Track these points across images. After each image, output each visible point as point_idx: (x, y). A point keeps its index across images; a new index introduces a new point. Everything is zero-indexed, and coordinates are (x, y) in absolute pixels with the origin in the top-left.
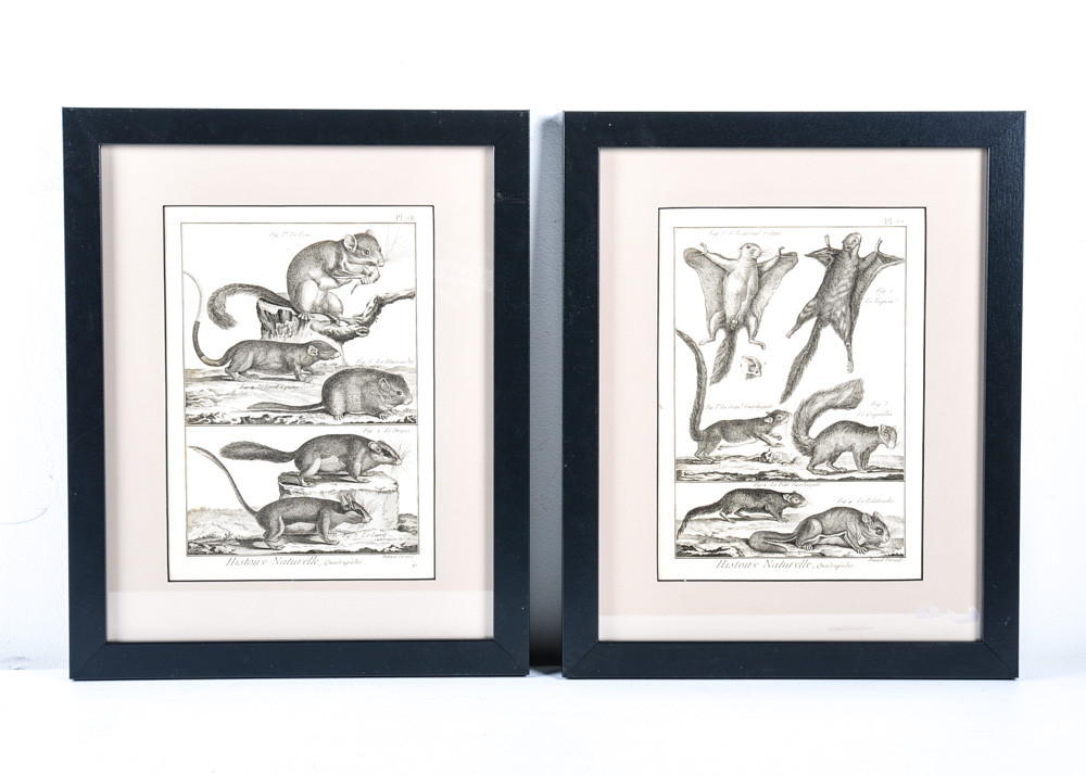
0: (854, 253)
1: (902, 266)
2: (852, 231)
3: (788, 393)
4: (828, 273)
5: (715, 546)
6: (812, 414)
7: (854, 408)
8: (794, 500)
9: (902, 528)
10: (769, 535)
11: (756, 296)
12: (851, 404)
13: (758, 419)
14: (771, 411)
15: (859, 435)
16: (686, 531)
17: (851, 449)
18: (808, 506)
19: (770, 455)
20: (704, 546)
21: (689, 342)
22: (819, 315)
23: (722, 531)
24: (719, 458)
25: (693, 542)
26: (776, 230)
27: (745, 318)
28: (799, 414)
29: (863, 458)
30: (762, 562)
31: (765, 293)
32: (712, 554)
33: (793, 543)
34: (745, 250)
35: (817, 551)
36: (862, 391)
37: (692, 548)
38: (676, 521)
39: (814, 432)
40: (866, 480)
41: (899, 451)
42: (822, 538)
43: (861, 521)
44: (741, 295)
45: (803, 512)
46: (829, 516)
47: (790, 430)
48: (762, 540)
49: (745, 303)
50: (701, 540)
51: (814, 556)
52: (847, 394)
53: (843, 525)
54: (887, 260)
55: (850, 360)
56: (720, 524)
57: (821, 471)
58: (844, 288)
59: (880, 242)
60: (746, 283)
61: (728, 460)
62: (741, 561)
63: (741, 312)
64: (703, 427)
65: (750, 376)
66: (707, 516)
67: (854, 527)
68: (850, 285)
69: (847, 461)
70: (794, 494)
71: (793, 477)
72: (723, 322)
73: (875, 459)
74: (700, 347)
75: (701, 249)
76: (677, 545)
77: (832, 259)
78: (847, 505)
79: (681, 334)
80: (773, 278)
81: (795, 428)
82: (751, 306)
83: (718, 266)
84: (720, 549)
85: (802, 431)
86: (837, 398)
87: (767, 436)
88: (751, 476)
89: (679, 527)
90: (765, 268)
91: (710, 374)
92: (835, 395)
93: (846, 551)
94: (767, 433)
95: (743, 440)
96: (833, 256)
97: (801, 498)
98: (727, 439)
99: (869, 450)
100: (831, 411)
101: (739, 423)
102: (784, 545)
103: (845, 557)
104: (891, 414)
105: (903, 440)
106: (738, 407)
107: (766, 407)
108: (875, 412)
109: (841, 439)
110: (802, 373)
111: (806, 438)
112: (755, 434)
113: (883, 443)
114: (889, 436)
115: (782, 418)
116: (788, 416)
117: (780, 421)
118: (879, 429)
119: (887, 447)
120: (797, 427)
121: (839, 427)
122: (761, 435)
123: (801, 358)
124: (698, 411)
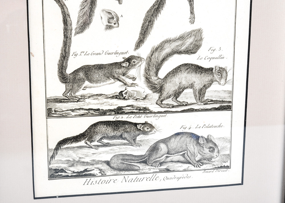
3: (140, 42)
5: (81, 168)
6: (161, 58)
7: (194, 53)
8: (146, 129)
9: (229, 146)
10: (125, 157)
12: (192, 50)
13: (116, 64)
14: (127, 56)
15: (198, 75)
16: (57, 158)
17: (192, 86)
18: (157, 133)
19: (126, 93)
20: (72, 169)
23: (87, 156)
24: (83, 97)
25: (63, 166)
28: (150, 58)
29: (201, 93)
30: (120, 178)
32: (79, 175)
33: (145, 162)
35: (164, 167)
36: (201, 39)
37: (62, 170)
38: (49, 150)
39: (162, 73)
40: (203, 110)
41: (228, 87)
42: (167, 157)
43: (198, 143)
45: (153, 138)
46: (173, 140)
47: (142, 72)
48: (120, 161)
50: (70, 164)
51: (161, 171)
52: (189, 41)
53: (184, 147)
55: (192, 12)
56: (86, 151)
57: (167, 104)
61: (92, 98)
62: (103, 178)
64: (69, 71)
65: (109, 27)
66: (74, 145)
67: (192, 147)
69: (188, 96)
70: (145, 124)
71: (145, 111)
73: (210, 94)
74: (66, 2)
76: (50, 169)
78: (187, 130)
81: (147, 70)
84: (86, 170)
85: (152, 73)
86: (182, 45)
87: (124, 78)
88: (111, 110)
89: (51, 154)
91: (74, 25)
92: (179, 43)
93: (186, 166)
94: (124, 75)
95: (104, 81)
97: (151, 126)
98: (90, 81)
99: (205, 87)
100: (176, 56)
101: (100, 67)
102: (138, 165)
103: (185, 170)
104: (223, 58)
105: (232, 78)
106: (100, 54)
107: (122, 53)
108: (211, 56)
109: (184, 79)
110: (153, 24)
111: (156, 78)
112: (114, 76)
113: (216, 81)
114: (221, 75)
115: (136, 62)
116: (141, 60)
117: (135, 65)
118: (214, 69)
119: (220, 84)
120: (149, 70)
121: (183, 69)
122: (119, 77)
123: (152, 12)
124: (64, 58)
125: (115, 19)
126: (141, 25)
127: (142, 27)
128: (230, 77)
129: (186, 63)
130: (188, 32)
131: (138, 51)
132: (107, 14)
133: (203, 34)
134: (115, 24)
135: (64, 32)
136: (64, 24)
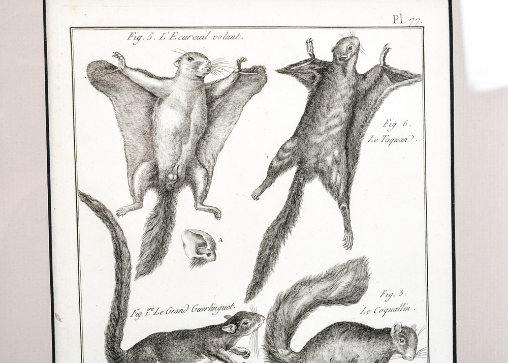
0: (350, 68)
1: (419, 85)
2: (346, 33)
3: (256, 285)
4: (312, 97)
6: (294, 315)
7: (355, 302)
11: (204, 135)
12: (350, 297)
13: (212, 328)
14: (232, 313)
15: (364, 343)
21: (101, 211)
22: (301, 163)
26: (232, 32)
27: (188, 170)
28: (274, 315)
31: (218, 131)
34: (185, 64)
36: (367, 277)
39: (297, 343)
44: (180, 135)
47: (261, 341)
49: (188, 147)
52: (345, 281)
54: (399, 77)
55: (348, 229)
58: (337, 121)
59: (386, 51)
60: (188, 115)
63: (182, 161)
64: (126, 344)
65: (198, 262)
68: (345, 115)
72: (154, 179)
74: (120, 220)
75: (115, 62)
77: (318, 76)
79: (87, 199)
80: (229, 107)
81: (270, 338)
82: (197, 151)
83: (142, 88)
85: (279, 342)
86: (331, 289)
87: (227, 353)
90: (218, 92)
91: (135, 261)
92: (326, 284)
94: (227, 348)
96: (319, 71)
98: (166, 362)
100: (322, 309)
101: (183, 335)
104: (408, 309)
105: (426, 345)
106: (182, 311)
107: (224, 308)
108: (385, 306)
109: (337, 351)
110: (277, 252)
111: (287, 352)
112: (208, 351)
113: (398, 352)
114: (407, 342)
115: (249, 324)
116: (258, 320)
117: (247, 329)
118: (393, 331)
119: (404, 358)
120: (273, 336)
121: (335, 332)
122: (218, 352)
123: (276, 230)
124: (117, 321)
125: (209, 247)
126: (257, 256)
127: (258, 258)
128: (422, 344)
129: (341, 320)
130: (341, 263)
131: (251, 302)
132: (195, 238)
133: (369, 266)
134: (208, 255)
135: (117, 274)
136: (116, 259)
